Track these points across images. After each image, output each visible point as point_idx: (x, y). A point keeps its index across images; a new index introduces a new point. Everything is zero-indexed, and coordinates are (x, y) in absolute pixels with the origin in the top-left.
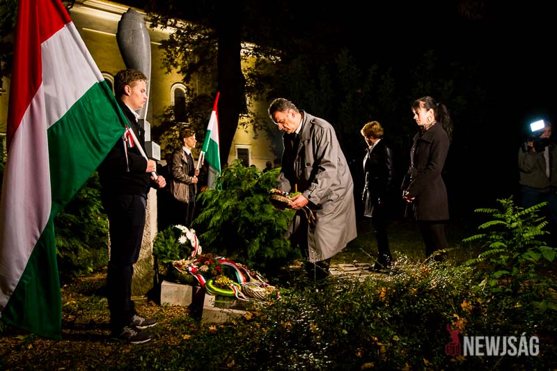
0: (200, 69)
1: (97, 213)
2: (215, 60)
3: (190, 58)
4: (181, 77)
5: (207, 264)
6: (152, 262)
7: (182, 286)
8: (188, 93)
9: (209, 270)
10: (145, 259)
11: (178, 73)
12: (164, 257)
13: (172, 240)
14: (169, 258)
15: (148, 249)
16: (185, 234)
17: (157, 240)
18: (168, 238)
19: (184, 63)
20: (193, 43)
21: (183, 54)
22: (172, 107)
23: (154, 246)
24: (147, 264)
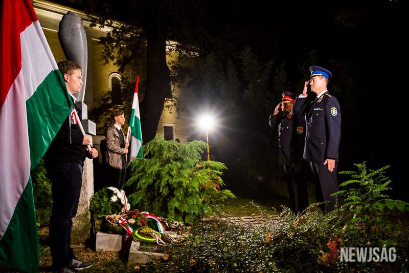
0: (132, 62)
1: (43, 178)
2: (145, 55)
3: (124, 53)
4: (117, 68)
5: (134, 218)
6: (89, 217)
7: (113, 235)
8: (122, 81)
9: (136, 223)
10: (83, 215)
11: (115, 64)
12: (99, 213)
13: (105, 199)
14: (102, 214)
15: (86, 206)
16: (116, 194)
17: (93, 199)
18: (101, 197)
19: (119, 57)
20: (127, 40)
21: (119, 49)
22: (109, 93)
23: (91, 204)
24: (84, 219)
